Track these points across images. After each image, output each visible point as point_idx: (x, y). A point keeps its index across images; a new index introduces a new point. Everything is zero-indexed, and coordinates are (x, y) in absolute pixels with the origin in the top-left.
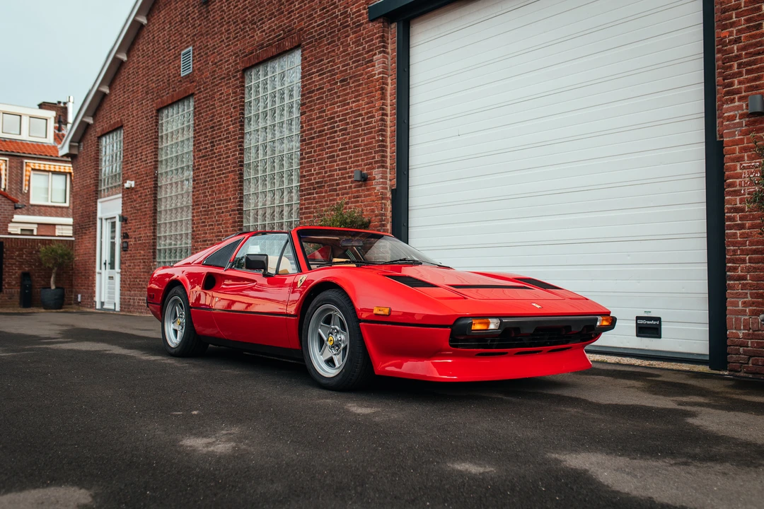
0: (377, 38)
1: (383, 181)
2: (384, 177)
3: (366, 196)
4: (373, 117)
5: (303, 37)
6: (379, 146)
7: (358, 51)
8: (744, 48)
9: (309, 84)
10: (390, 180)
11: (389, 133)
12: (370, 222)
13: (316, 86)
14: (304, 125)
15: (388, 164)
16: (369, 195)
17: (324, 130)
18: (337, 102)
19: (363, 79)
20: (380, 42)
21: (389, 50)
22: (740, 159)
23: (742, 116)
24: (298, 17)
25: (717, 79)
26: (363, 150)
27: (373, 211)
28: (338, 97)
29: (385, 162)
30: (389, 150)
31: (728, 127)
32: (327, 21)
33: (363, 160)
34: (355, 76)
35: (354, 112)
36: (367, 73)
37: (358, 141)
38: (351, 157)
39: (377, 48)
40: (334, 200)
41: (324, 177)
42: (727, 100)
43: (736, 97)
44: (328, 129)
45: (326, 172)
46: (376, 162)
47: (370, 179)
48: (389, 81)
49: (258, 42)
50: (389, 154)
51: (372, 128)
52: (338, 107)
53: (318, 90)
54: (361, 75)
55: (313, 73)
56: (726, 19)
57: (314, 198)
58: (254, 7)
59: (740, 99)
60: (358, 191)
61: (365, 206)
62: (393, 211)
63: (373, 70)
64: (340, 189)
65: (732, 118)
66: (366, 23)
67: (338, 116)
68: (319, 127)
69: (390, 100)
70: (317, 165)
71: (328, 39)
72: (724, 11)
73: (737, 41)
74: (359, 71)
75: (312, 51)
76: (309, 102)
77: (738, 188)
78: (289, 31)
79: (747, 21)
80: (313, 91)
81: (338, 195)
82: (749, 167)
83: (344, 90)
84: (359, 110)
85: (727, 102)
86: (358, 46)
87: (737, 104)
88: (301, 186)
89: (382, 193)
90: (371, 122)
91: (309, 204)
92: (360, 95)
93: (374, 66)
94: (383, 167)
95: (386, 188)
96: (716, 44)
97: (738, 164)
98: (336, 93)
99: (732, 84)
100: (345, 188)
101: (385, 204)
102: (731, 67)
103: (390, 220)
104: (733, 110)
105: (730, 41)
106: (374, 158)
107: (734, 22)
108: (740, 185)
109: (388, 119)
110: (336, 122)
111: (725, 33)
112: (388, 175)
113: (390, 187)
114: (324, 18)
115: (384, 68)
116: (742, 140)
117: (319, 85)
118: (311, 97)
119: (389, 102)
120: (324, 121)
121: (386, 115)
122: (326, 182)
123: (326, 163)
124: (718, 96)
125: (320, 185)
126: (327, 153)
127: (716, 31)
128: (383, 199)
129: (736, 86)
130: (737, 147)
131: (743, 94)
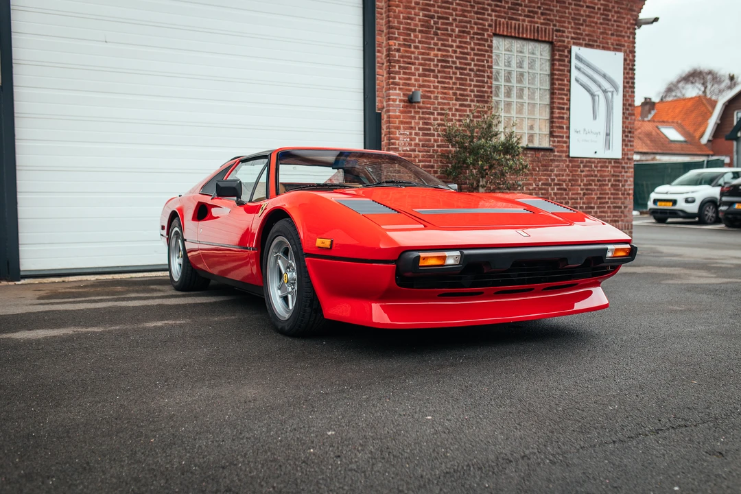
8: (402, 57)
22: (398, 128)
23: (401, 101)
25: (377, 70)
31: (393, 106)
42: (393, 88)
43: (397, 87)
56: (392, 33)
59: (400, 89)
65: (394, 100)
73: (398, 50)
77: (397, 146)
79: (404, 40)
82: (403, 134)
85: (388, 89)
87: (398, 92)
96: (376, 46)
97: (397, 131)
99: (394, 78)
102: (395, 66)
104: (394, 95)
105: (395, 49)
107: (397, 38)
108: (399, 145)
111: (391, 42)
116: (400, 116)
124: (377, 82)
127: (377, 37)
129: (397, 80)
130: (397, 120)
131: (401, 87)
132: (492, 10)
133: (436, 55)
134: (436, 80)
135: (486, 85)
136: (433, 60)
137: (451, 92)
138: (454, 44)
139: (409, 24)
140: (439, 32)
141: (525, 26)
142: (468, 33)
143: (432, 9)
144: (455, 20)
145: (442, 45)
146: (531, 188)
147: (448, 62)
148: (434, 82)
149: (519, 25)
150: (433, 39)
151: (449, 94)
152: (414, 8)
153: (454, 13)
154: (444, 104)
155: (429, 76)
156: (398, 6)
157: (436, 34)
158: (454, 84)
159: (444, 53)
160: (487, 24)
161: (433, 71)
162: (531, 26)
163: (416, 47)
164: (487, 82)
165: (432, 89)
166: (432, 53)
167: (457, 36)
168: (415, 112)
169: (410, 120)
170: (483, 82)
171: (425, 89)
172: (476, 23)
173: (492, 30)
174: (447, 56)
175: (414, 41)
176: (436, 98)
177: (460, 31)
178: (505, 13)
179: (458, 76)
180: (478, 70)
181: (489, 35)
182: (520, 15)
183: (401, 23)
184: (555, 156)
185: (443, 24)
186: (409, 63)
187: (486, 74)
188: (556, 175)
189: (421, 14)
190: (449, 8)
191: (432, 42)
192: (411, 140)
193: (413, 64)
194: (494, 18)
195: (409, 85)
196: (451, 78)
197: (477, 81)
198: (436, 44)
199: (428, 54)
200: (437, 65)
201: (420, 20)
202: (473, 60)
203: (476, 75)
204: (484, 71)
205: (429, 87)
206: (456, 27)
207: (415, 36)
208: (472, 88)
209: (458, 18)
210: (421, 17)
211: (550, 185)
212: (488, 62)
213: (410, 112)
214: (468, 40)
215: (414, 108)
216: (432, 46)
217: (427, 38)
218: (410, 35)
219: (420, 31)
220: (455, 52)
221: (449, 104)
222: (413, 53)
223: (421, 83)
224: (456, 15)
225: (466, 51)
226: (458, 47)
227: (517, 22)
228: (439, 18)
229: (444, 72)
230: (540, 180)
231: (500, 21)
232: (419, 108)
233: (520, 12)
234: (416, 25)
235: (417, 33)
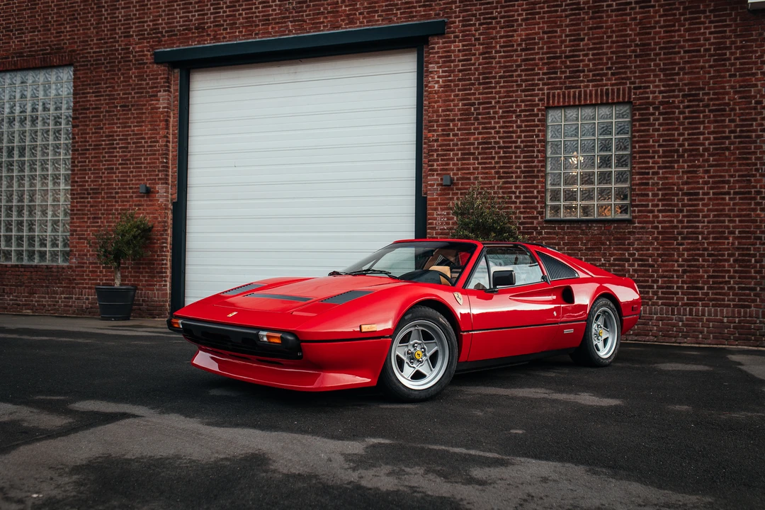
0: (162, 78)
1: (164, 194)
2: (167, 192)
3: (147, 205)
4: (158, 142)
5: (76, 59)
6: (163, 167)
7: (141, 84)
8: (440, 146)
9: (83, 101)
10: (171, 194)
11: (171, 157)
12: (153, 227)
13: (92, 105)
14: (77, 137)
15: (170, 181)
16: (153, 205)
17: (102, 145)
18: (117, 123)
19: (147, 109)
20: (164, 82)
21: (172, 90)
22: (436, 209)
23: (438, 185)
24: (69, 39)
25: (424, 160)
26: (145, 167)
27: (156, 218)
28: (119, 119)
29: (167, 179)
30: (170, 170)
31: (430, 190)
32: (105, 51)
33: (145, 176)
34: (137, 105)
35: (136, 134)
36: (150, 105)
37: (141, 159)
38: (132, 172)
39: (162, 87)
40: (112, 206)
41: (101, 185)
43: (435, 173)
44: (106, 145)
45: (103, 181)
46: (159, 179)
47: (153, 192)
48: (172, 115)
49: (14, 49)
50: (170, 173)
51: (155, 150)
52: (119, 127)
53: (93, 109)
54: (145, 105)
55: (89, 93)
56: (431, 127)
57: (89, 202)
58: (10, 15)
59: (437, 175)
60: (140, 201)
61: (148, 213)
62: (174, 219)
63: (157, 104)
64: (119, 197)
65: (432, 185)
66: (150, 63)
67: (118, 136)
68: (96, 141)
69: (173, 130)
70: (92, 174)
71: (107, 67)
72: (430, 122)
73: (437, 141)
74: (143, 101)
75: (87, 73)
76: (82, 117)
77: (434, 226)
78: (57, 49)
79: (443, 130)
80: (88, 109)
81: (117, 202)
82: (441, 214)
83: (125, 114)
84: (142, 134)
85: (430, 175)
86: (142, 80)
87: (435, 177)
88: (72, 190)
89: (165, 205)
90: (155, 146)
91: (81, 206)
92: (143, 122)
93: (159, 100)
94: (166, 183)
95: (168, 201)
96: (424, 139)
97: (435, 212)
98: (116, 115)
99: (433, 165)
100: (126, 197)
101: (167, 214)
102: (433, 155)
103: (171, 226)
104: (433, 180)
105: (432, 140)
106: (158, 175)
107: (435, 130)
108: (436, 224)
109: (171, 145)
110: (116, 140)
111: (430, 134)
112: (170, 190)
113: (171, 200)
114: (102, 47)
115: (168, 104)
116: (438, 198)
117: (95, 105)
118: (86, 113)
119: (171, 131)
120: (102, 136)
121: (169, 142)
122: (103, 189)
123: (103, 173)
124: (423, 170)
125: (96, 192)
126: (104, 165)
127: (424, 131)
128: (166, 209)
129: (435, 167)
130: (435, 202)
131: (439, 172)
132: (544, 84)
133: (477, 139)
134: (476, 162)
135: (536, 159)
136: (473, 144)
137: (493, 171)
138: (497, 126)
139: (449, 115)
140: (480, 117)
141: (588, 91)
142: (515, 112)
143: (473, 97)
144: (499, 102)
145: (483, 128)
146: (598, 264)
147: (490, 143)
148: (474, 164)
149: (580, 92)
150: (473, 124)
151: (491, 173)
152: (453, 100)
153: (497, 96)
154: (485, 183)
155: (469, 159)
156: (436, 102)
157: (476, 119)
158: (497, 163)
159: (485, 136)
160: (537, 99)
161: (474, 154)
162: (597, 91)
163: (455, 135)
164: (537, 157)
165: (472, 171)
166: (472, 137)
167: (501, 117)
168: (453, 194)
169: (447, 202)
170: (532, 157)
171: (464, 171)
172: (522, 101)
173: (543, 104)
174: (489, 138)
175: (453, 130)
176: (476, 178)
177: (503, 112)
178: (561, 83)
179: (502, 154)
180: (525, 146)
181: (539, 110)
182: (582, 81)
183: (440, 116)
184: (636, 227)
185: (484, 109)
186: (448, 150)
187: (536, 149)
188: (637, 250)
189: (460, 104)
190: (491, 93)
191: (472, 127)
192: (448, 219)
193: (453, 150)
194: (546, 92)
195: (446, 170)
196: (494, 158)
197: (524, 157)
198: (475, 129)
199: (468, 139)
200: (478, 148)
201: (459, 110)
202: (520, 137)
203: (523, 152)
204: (533, 146)
205: (469, 169)
206: (500, 108)
207: (454, 125)
208: (518, 164)
209: (501, 100)
210: (460, 107)
211: (628, 260)
212: (537, 136)
213: (449, 194)
214: (514, 119)
215: (452, 190)
216: (473, 131)
217: (466, 125)
218: (449, 125)
219: (459, 120)
220: (498, 132)
221: (490, 183)
222: (452, 140)
223: (460, 166)
224: (500, 98)
225: (511, 129)
226: (500, 127)
227: (577, 90)
228: (479, 104)
229: (486, 153)
230: (611, 255)
231: (554, 94)
232: (457, 189)
233: (581, 79)
234: (456, 115)
235: (456, 122)
